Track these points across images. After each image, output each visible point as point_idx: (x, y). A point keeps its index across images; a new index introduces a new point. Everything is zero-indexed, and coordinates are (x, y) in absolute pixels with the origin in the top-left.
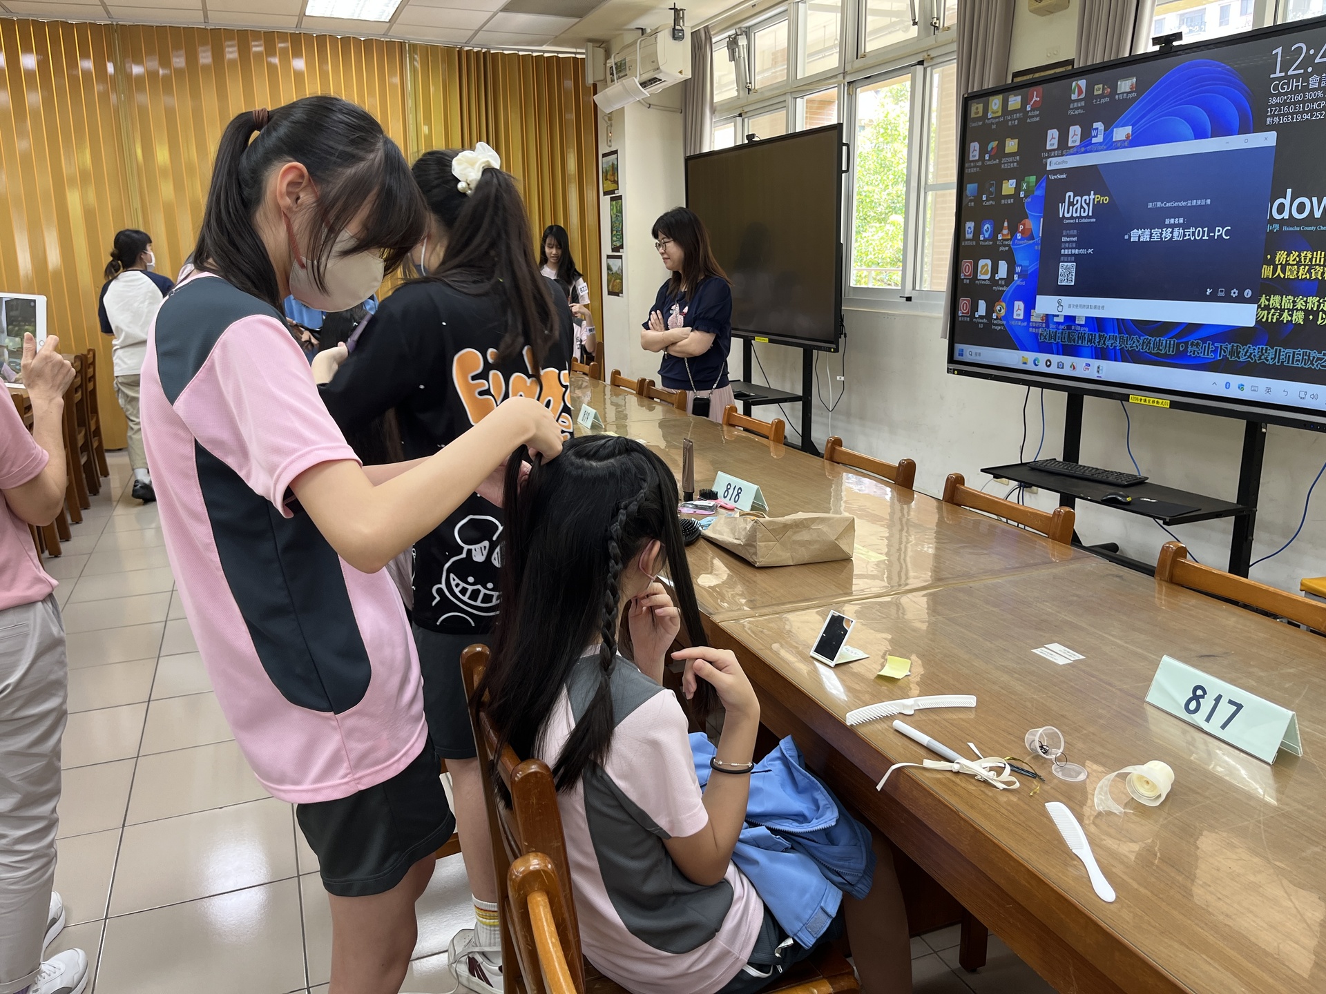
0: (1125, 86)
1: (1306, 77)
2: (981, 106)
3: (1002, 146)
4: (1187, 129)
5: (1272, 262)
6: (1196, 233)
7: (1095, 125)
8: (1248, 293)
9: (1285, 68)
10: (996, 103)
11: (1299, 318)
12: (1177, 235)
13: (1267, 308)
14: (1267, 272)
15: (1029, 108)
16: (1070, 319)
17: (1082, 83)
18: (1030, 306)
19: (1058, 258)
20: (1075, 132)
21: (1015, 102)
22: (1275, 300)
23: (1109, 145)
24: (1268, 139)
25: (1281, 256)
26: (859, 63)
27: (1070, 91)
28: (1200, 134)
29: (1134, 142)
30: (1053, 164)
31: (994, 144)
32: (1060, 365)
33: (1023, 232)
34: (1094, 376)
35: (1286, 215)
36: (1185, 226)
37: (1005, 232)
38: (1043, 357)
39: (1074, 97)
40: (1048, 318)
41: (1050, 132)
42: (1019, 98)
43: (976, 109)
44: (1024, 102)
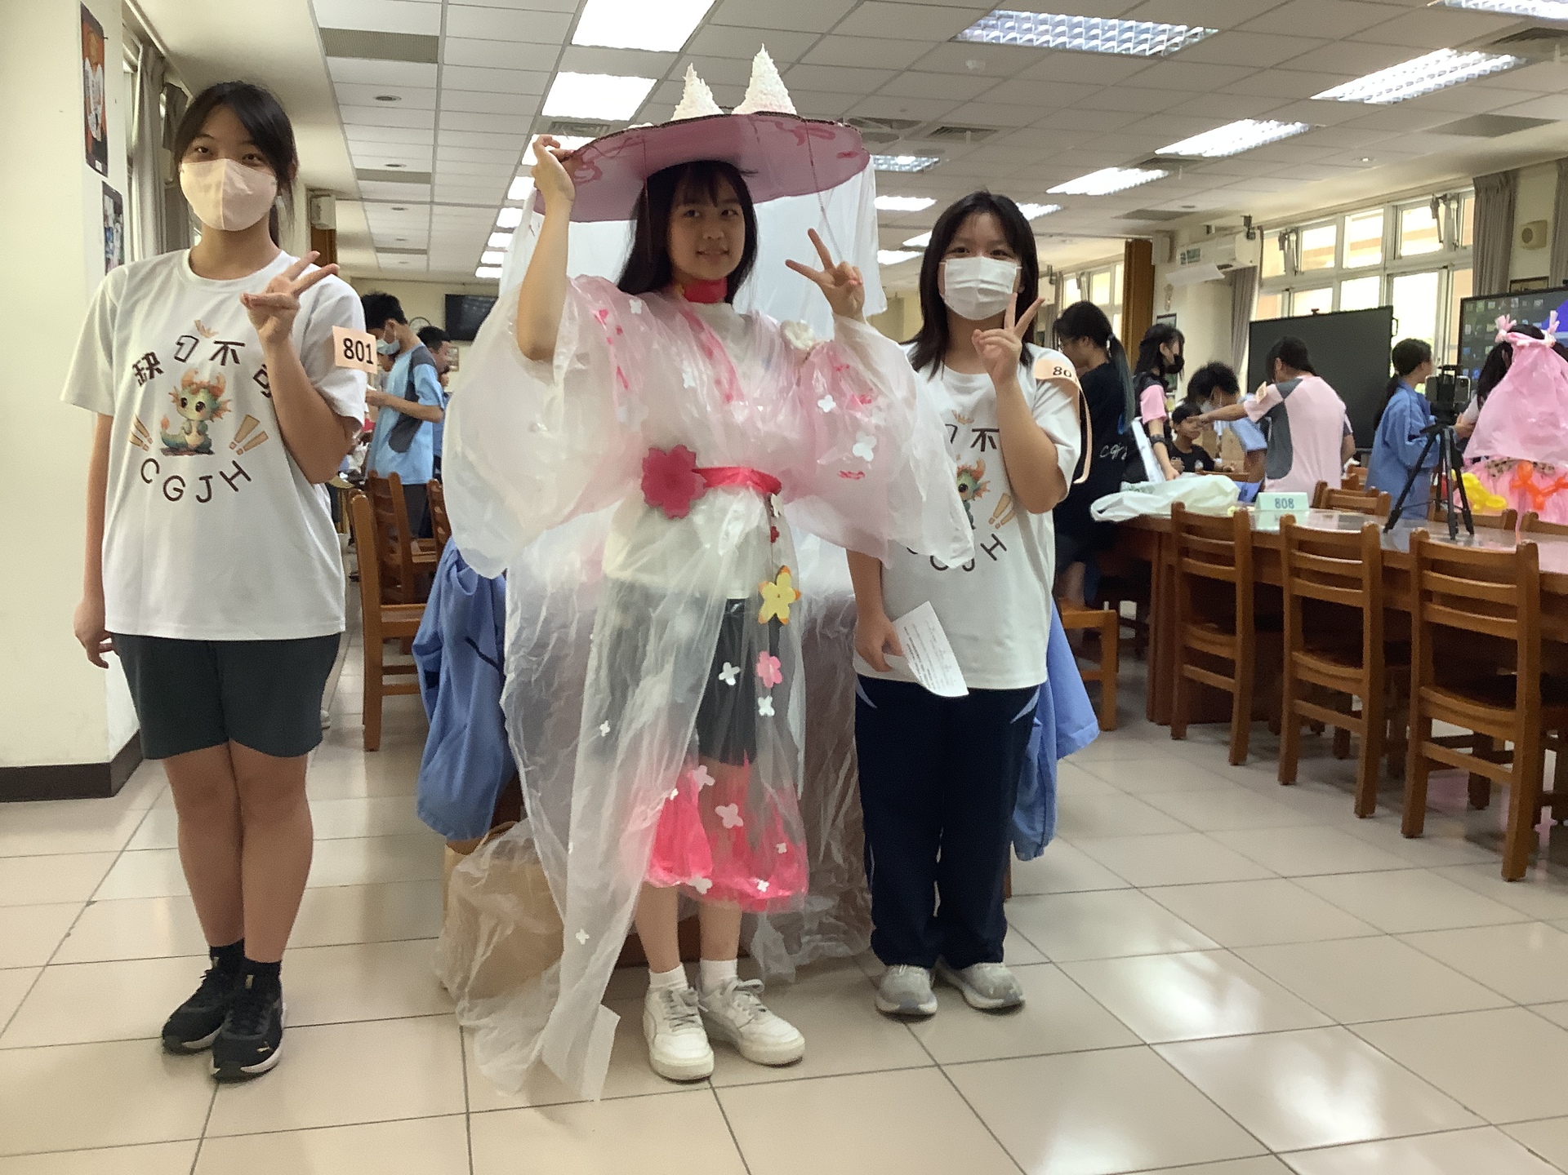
26: (1397, 262)
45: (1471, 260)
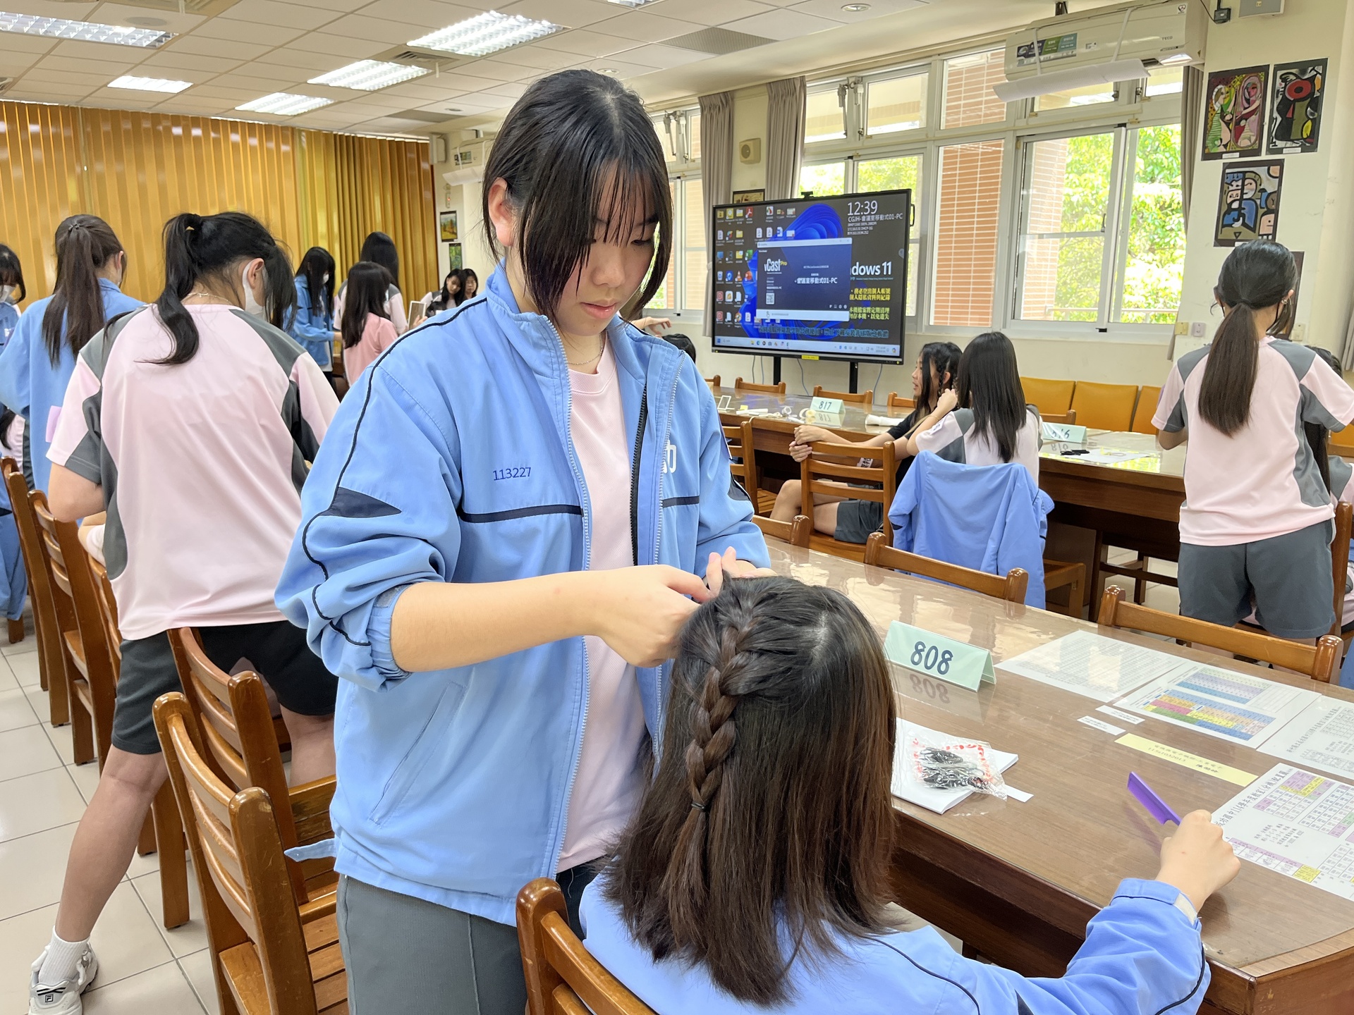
0: (791, 211)
1: (861, 216)
2: (722, 213)
3: (734, 234)
4: (817, 234)
5: (853, 293)
6: (824, 280)
7: (779, 228)
8: (845, 307)
9: (853, 212)
10: (730, 212)
11: (864, 316)
12: (817, 281)
13: (853, 313)
14: (852, 297)
15: (747, 216)
16: (773, 321)
17: (772, 208)
18: (753, 315)
19: (766, 291)
20: (770, 231)
21: (740, 213)
22: (855, 309)
23: (785, 238)
24: (848, 241)
25: (856, 291)
27: (766, 211)
28: (823, 237)
29: (797, 237)
30: (760, 245)
31: (730, 232)
32: (770, 344)
33: (748, 277)
34: (785, 348)
35: (857, 273)
36: (819, 277)
37: (739, 277)
38: (761, 340)
39: (768, 214)
40: (763, 320)
41: (758, 229)
42: (742, 211)
43: (720, 214)
44: (745, 213)
45: (700, 172)
